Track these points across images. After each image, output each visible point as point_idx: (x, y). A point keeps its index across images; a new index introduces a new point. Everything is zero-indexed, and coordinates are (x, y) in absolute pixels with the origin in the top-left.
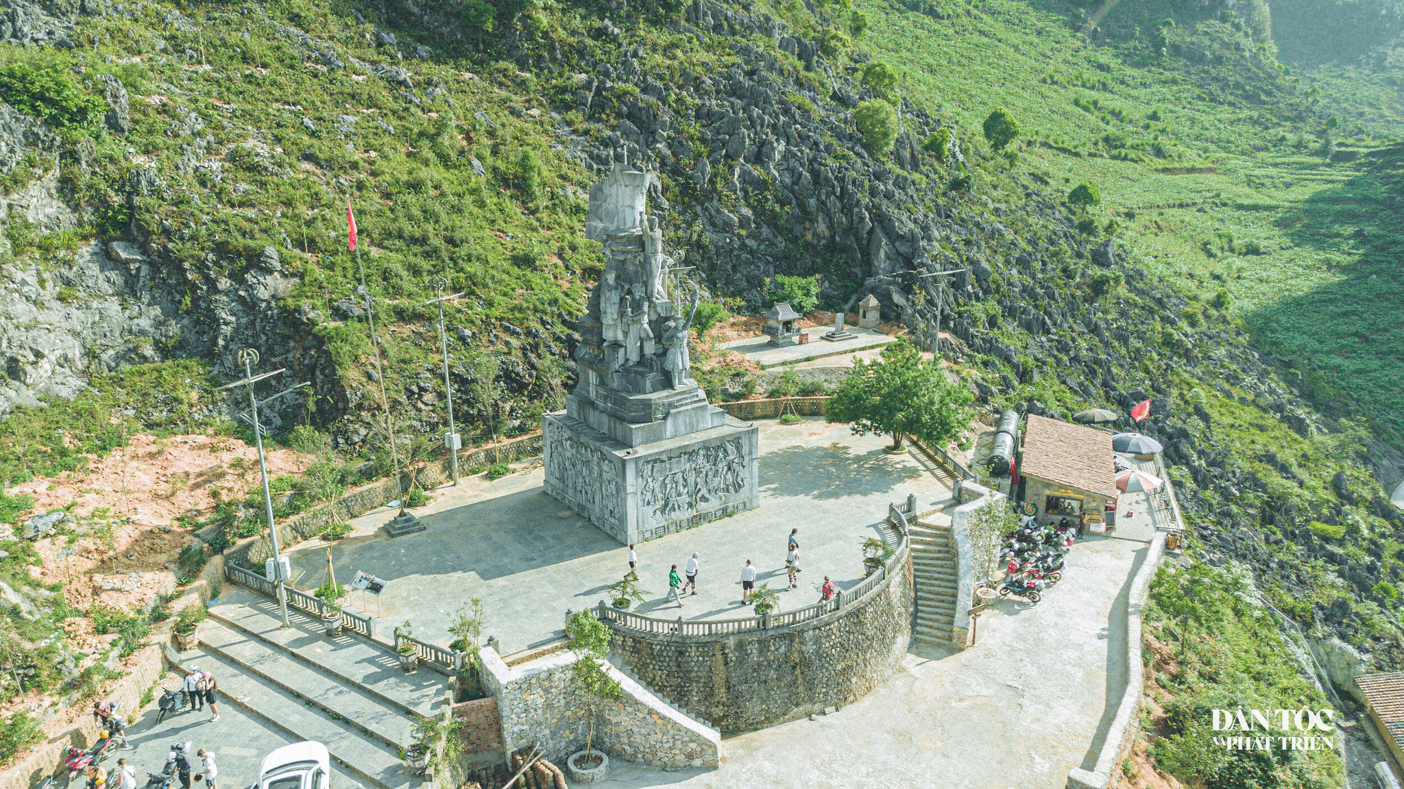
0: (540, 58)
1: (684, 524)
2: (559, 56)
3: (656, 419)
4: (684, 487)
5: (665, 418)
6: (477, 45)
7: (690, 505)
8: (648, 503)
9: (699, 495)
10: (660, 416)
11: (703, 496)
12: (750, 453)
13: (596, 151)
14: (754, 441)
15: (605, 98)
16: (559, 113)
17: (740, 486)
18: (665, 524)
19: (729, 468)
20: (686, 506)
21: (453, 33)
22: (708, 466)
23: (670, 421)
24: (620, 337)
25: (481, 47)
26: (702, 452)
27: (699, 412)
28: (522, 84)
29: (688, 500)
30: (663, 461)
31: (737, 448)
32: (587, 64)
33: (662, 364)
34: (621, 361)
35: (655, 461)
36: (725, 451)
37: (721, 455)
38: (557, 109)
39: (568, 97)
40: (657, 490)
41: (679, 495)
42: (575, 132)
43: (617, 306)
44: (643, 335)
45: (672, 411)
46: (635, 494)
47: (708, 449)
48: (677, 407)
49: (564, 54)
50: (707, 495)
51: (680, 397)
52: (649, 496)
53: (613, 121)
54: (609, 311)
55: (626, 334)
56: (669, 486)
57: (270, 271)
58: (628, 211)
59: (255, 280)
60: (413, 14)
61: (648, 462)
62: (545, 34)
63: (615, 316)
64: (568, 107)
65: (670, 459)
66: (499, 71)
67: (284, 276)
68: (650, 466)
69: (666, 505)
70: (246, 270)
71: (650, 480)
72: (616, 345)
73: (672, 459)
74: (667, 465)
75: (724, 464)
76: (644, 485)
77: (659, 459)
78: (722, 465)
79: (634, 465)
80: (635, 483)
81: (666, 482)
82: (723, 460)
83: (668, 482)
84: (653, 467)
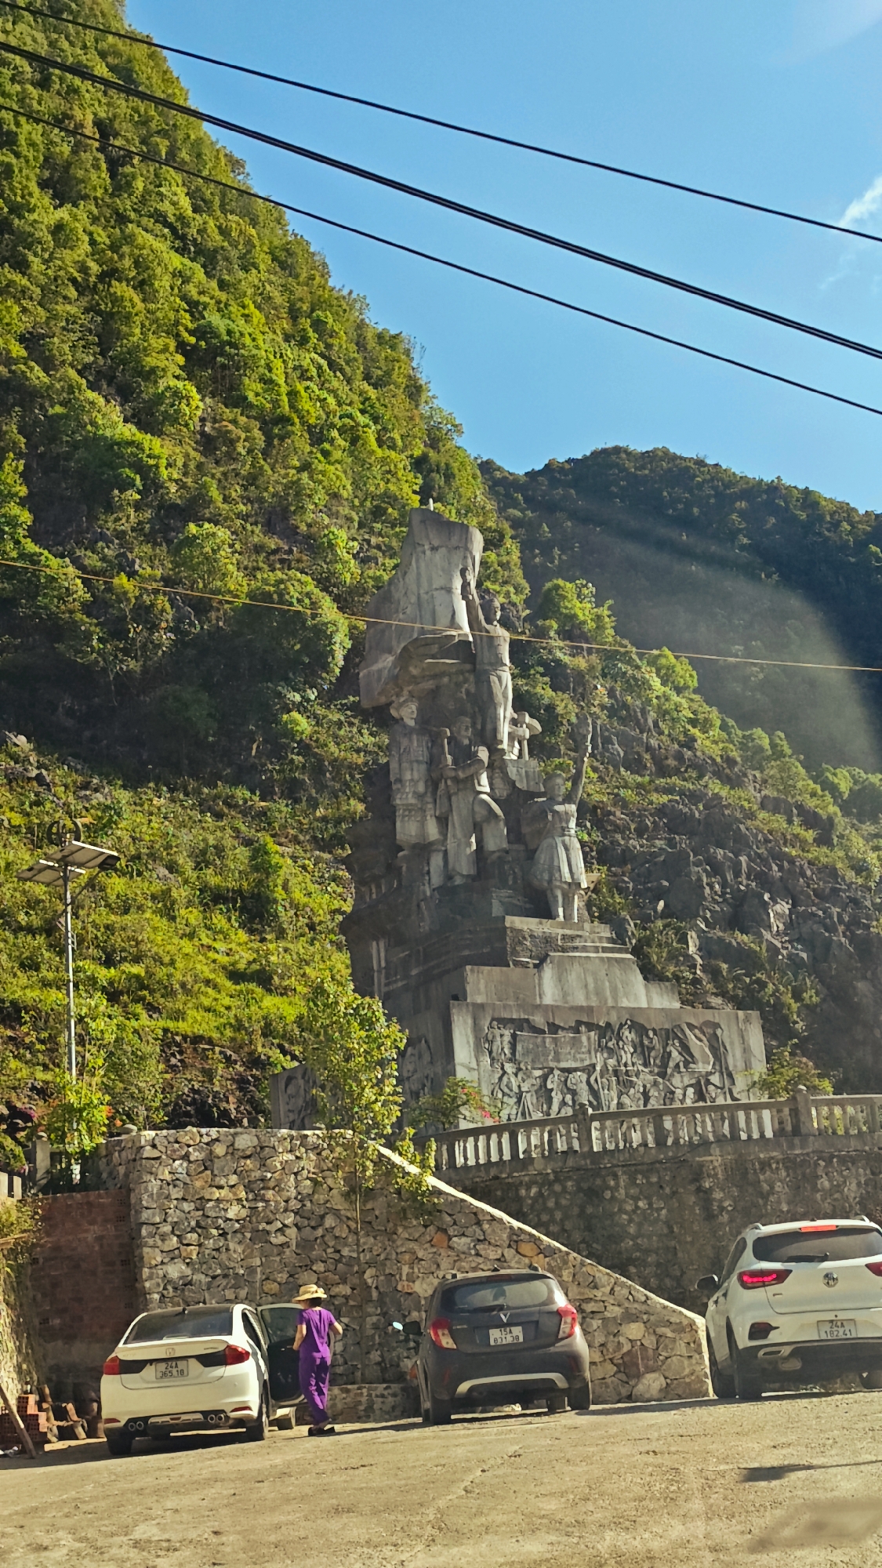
3: (519, 964)
5: (537, 965)
10: (526, 960)
14: (752, 1041)
24: (433, 831)
30: (535, 1030)
31: (714, 1050)
34: (436, 879)
35: (520, 1025)
36: (685, 1048)
37: (676, 1056)
43: (423, 767)
44: (481, 812)
45: (554, 955)
47: (643, 1030)
48: (563, 949)
51: (568, 932)
52: (510, 1106)
54: (408, 776)
55: (443, 821)
58: (440, 596)
61: (501, 1022)
63: (421, 788)
65: (554, 1028)
68: (507, 1032)
72: (423, 849)
73: (561, 1033)
74: (548, 1040)
75: (687, 1081)
76: (497, 1076)
77: (527, 1021)
78: (682, 1082)
79: (470, 1021)
80: (474, 1065)
81: (549, 1086)
82: (682, 1069)
83: (554, 1086)
84: (514, 1036)
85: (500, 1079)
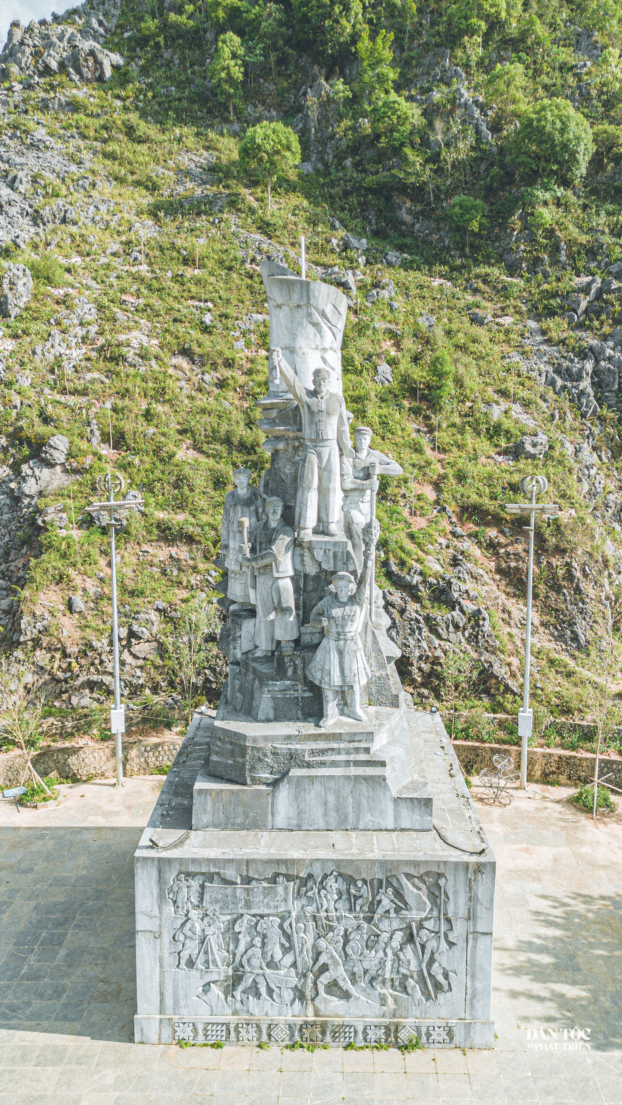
0: (537, 261)
1: (281, 1033)
2: (563, 258)
3: (255, 781)
4: (286, 950)
5: (275, 784)
6: (463, 249)
7: (300, 995)
8: (191, 963)
9: (324, 979)
10: (265, 775)
11: (334, 983)
12: (471, 916)
13: (566, 364)
14: (481, 890)
15: (606, 302)
16: (538, 321)
17: (438, 987)
18: (233, 1020)
19: (410, 938)
20: (288, 995)
21: (441, 240)
22: (350, 921)
23: (284, 792)
25: (467, 250)
26: (333, 884)
27: (364, 787)
28: (504, 291)
29: (294, 981)
30: (226, 882)
31: (434, 897)
32: (599, 267)
33: (305, 664)
35: (210, 877)
36: (399, 894)
37: (386, 903)
38: (538, 318)
39: (554, 302)
40: (214, 941)
41: (272, 964)
42: (549, 342)
44: (275, 600)
45: (295, 772)
46: (158, 936)
47: (351, 880)
48: (309, 765)
49: (571, 256)
50: (347, 985)
51: (322, 745)
52: (192, 948)
53: (606, 329)
56: (244, 941)
57: (50, 464)
59: (29, 472)
60: (404, 223)
61: (189, 875)
62: (550, 233)
64: (551, 313)
65: (248, 880)
66: (477, 276)
67: (66, 471)
68: (195, 884)
69: (237, 979)
70: (25, 460)
71: (194, 914)
73: (254, 883)
74: (238, 891)
75: (396, 925)
76: (180, 922)
77: (218, 874)
78: (390, 925)
79: (155, 874)
80: (156, 912)
81: (237, 929)
82: (393, 914)
83: (243, 930)
84: (202, 887)
85: (183, 925)
